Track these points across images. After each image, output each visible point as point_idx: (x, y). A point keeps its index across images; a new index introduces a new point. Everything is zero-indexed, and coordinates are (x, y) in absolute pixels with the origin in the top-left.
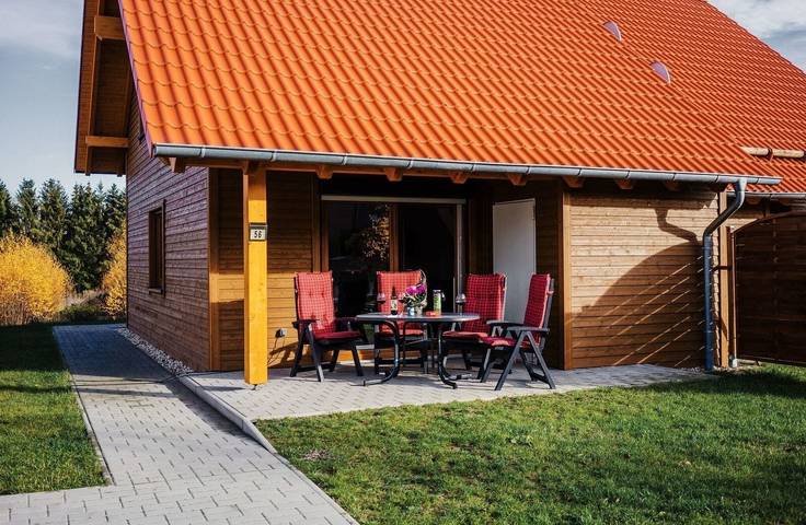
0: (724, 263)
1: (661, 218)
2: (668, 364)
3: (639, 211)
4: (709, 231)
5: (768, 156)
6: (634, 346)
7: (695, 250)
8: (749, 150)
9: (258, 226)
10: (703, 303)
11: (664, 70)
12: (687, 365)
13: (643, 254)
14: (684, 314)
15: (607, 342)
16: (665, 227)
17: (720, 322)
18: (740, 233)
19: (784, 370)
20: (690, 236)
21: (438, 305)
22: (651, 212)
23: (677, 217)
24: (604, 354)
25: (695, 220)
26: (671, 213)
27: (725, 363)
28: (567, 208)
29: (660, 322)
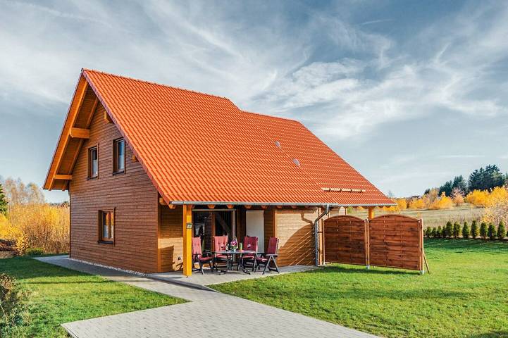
0: (321, 231)
1: (302, 216)
2: (305, 264)
3: (296, 214)
4: (316, 221)
5: (329, 191)
6: (295, 259)
7: (313, 226)
8: (324, 189)
9: (189, 224)
10: (314, 244)
11: (297, 161)
12: (310, 265)
13: (297, 228)
14: (309, 248)
15: (287, 258)
16: (303, 219)
17: (319, 250)
18: (325, 221)
19: (341, 265)
20: (311, 222)
21: (241, 248)
22: (300, 215)
23: (308, 216)
24: (287, 262)
25: (312, 216)
26: (305, 214)
27: (321, 264)
28: (276, 214)
29: (303, 250)
